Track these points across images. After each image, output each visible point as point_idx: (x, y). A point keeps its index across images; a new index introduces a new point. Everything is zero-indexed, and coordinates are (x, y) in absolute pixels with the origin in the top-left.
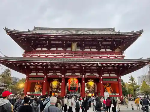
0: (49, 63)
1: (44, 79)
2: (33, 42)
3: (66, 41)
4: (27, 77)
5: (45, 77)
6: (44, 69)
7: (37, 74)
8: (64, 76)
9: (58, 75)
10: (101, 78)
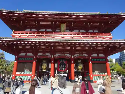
0: (38, 42)
1: (33, 59)
2: (22, 22)
3: (56, 22)
4: (16, 57)
5: (35, 57)
6: (33, 49)
7: (26, 54)
8: (54, 56)
9: (48, 56)
10: (90, 58)
